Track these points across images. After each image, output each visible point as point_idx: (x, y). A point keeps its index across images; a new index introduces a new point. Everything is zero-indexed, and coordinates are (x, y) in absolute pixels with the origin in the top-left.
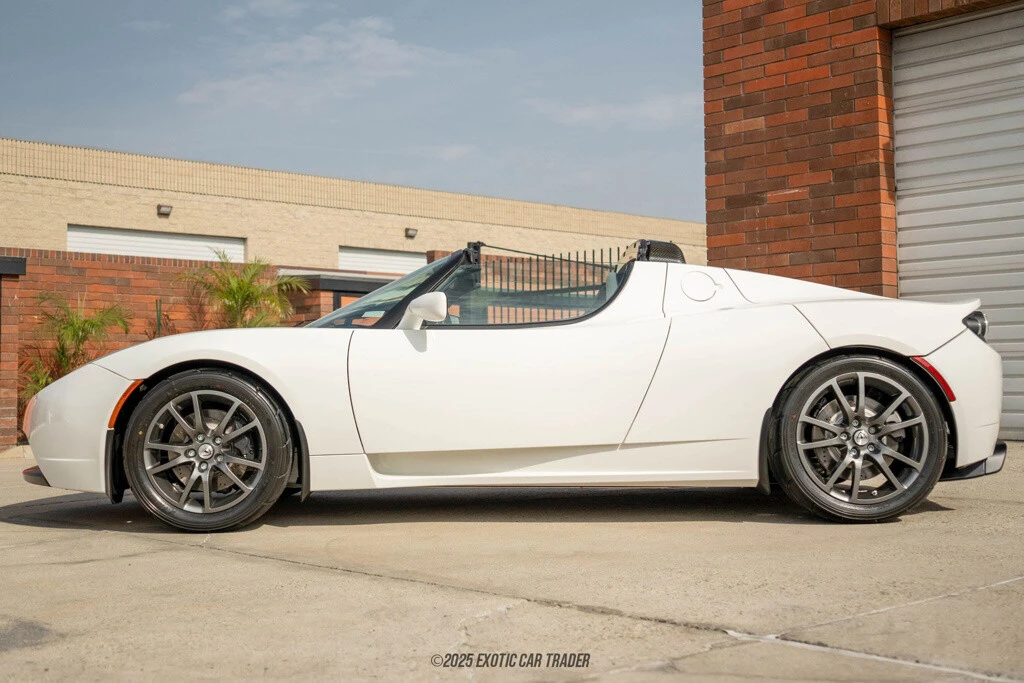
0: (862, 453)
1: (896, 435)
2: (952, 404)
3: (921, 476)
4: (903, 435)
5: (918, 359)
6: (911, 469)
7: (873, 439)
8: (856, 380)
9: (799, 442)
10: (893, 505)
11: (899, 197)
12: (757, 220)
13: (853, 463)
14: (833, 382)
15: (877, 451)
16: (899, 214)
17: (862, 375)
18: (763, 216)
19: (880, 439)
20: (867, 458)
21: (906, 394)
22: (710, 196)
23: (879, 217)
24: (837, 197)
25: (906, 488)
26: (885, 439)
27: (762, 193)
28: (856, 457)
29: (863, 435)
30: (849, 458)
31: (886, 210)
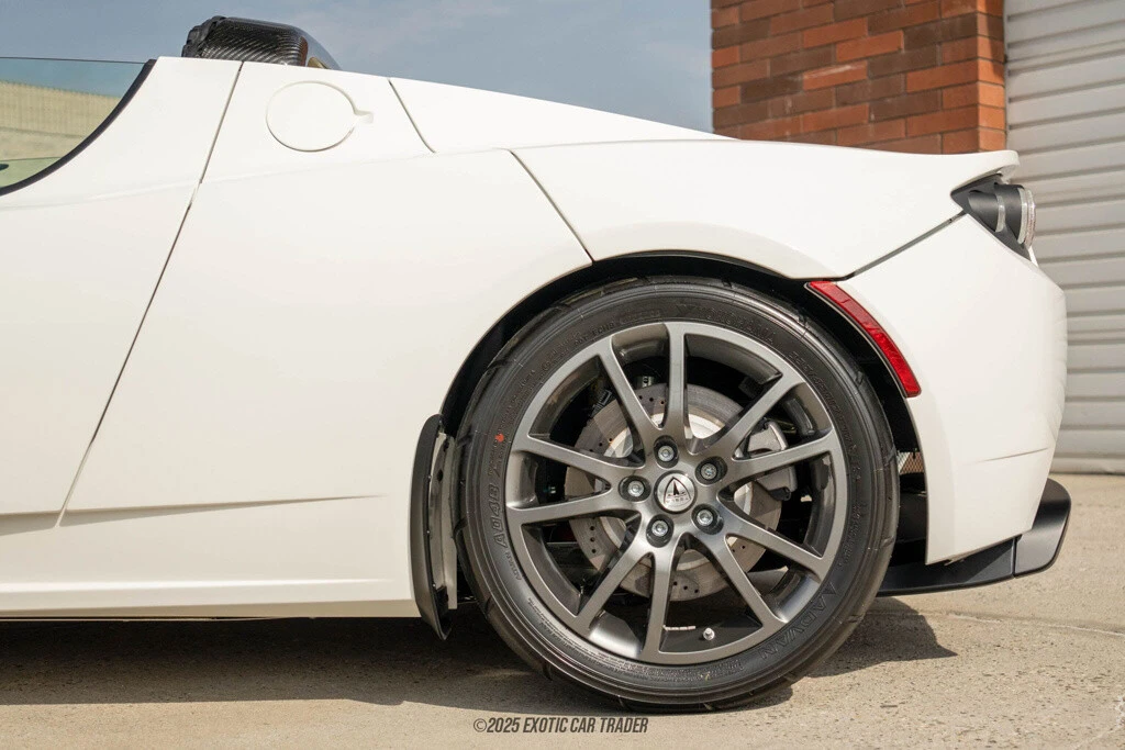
0: (679, 531)
1: (773, 484)
2: (911, 402)
3: (824, 589)
4: (789, 482)
5: (824, 287)
6: (800, 571)
7: (706, 494)
8: (665, 343)
9: (511, 504)
10: (748, 667)
11: (1012, 73)
12: (788, 119)
13: (651, 556)
14: (604, 348)
15: (716, 527)
16: (1011, 100)
17: (678, 331)
18: (794, 112)
19: (727, 493)
20: (690, 543)
21: (791, 377)
22: (719, 83)
23: (973, 106)
24: (910, 75)
25: (785, 620)
26: (743, 493)
27: (795, 74)
28: (660, 542)
29: (682, 485)
30: (641, 545)
31: (988, 93)
